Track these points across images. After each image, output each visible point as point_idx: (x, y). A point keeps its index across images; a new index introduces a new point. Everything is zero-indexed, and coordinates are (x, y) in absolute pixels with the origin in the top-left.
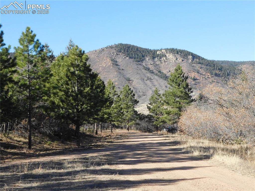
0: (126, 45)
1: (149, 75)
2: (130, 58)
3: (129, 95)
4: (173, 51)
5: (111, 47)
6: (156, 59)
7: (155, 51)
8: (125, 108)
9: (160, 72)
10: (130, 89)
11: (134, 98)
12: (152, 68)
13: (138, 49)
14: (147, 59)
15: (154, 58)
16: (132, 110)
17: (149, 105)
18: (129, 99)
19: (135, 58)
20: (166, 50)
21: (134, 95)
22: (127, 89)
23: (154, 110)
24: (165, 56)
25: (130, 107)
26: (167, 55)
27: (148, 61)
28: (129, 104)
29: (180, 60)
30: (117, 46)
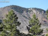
0: (15, 6)
1: (25, 19)
2: (17, 11)
3: (13, 18)
4: (36, 9)
5: (9, 7)
6: (28, 12)
7: (28, 9)
8: (9, 28)
9: (30, 18)
10: (14, 13)
11: (17, 20)
12: (26, 16)
13: (20, 8)
14: (24, 12)
15: (27, 12)
16: (15, 29)
17: (29, 27)
18: (13, 21)
19: (19, 12)
20: (33, 8)
21: (17, 18)
22: (12, 13)
23: (33, 31)
24: (32, 11)
25: (13, 27)
26: (33, 11)
27: (25, 13)
28: (12, 25)
29: (38, 13)
30: (11, 6)
